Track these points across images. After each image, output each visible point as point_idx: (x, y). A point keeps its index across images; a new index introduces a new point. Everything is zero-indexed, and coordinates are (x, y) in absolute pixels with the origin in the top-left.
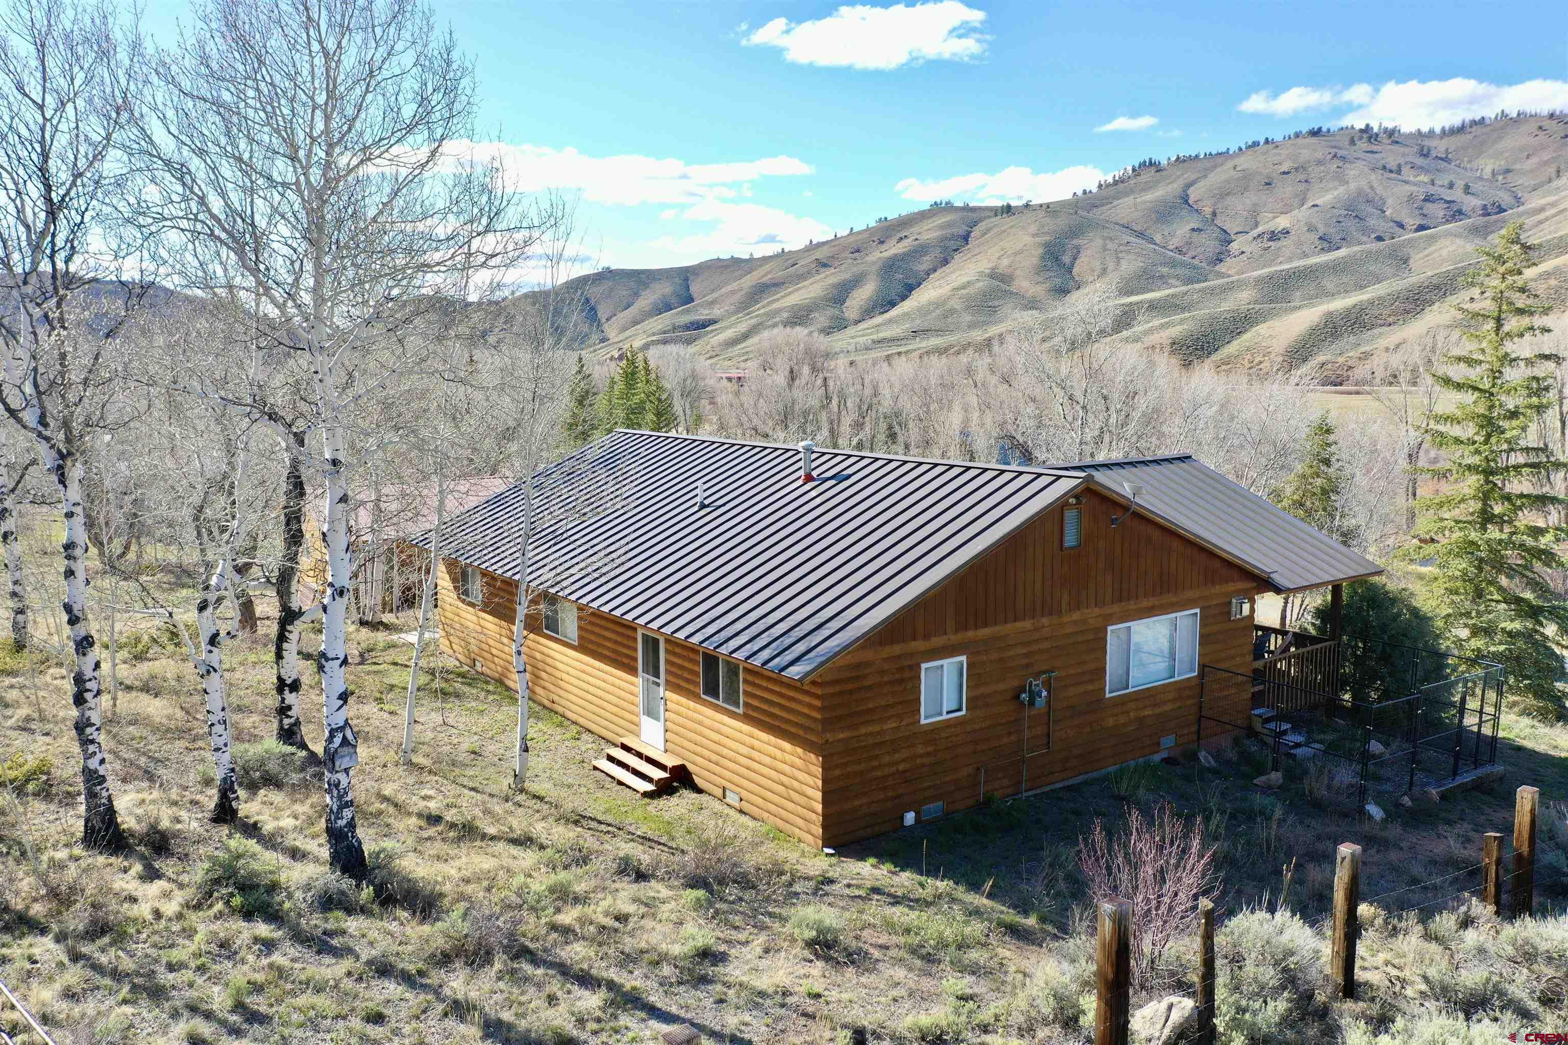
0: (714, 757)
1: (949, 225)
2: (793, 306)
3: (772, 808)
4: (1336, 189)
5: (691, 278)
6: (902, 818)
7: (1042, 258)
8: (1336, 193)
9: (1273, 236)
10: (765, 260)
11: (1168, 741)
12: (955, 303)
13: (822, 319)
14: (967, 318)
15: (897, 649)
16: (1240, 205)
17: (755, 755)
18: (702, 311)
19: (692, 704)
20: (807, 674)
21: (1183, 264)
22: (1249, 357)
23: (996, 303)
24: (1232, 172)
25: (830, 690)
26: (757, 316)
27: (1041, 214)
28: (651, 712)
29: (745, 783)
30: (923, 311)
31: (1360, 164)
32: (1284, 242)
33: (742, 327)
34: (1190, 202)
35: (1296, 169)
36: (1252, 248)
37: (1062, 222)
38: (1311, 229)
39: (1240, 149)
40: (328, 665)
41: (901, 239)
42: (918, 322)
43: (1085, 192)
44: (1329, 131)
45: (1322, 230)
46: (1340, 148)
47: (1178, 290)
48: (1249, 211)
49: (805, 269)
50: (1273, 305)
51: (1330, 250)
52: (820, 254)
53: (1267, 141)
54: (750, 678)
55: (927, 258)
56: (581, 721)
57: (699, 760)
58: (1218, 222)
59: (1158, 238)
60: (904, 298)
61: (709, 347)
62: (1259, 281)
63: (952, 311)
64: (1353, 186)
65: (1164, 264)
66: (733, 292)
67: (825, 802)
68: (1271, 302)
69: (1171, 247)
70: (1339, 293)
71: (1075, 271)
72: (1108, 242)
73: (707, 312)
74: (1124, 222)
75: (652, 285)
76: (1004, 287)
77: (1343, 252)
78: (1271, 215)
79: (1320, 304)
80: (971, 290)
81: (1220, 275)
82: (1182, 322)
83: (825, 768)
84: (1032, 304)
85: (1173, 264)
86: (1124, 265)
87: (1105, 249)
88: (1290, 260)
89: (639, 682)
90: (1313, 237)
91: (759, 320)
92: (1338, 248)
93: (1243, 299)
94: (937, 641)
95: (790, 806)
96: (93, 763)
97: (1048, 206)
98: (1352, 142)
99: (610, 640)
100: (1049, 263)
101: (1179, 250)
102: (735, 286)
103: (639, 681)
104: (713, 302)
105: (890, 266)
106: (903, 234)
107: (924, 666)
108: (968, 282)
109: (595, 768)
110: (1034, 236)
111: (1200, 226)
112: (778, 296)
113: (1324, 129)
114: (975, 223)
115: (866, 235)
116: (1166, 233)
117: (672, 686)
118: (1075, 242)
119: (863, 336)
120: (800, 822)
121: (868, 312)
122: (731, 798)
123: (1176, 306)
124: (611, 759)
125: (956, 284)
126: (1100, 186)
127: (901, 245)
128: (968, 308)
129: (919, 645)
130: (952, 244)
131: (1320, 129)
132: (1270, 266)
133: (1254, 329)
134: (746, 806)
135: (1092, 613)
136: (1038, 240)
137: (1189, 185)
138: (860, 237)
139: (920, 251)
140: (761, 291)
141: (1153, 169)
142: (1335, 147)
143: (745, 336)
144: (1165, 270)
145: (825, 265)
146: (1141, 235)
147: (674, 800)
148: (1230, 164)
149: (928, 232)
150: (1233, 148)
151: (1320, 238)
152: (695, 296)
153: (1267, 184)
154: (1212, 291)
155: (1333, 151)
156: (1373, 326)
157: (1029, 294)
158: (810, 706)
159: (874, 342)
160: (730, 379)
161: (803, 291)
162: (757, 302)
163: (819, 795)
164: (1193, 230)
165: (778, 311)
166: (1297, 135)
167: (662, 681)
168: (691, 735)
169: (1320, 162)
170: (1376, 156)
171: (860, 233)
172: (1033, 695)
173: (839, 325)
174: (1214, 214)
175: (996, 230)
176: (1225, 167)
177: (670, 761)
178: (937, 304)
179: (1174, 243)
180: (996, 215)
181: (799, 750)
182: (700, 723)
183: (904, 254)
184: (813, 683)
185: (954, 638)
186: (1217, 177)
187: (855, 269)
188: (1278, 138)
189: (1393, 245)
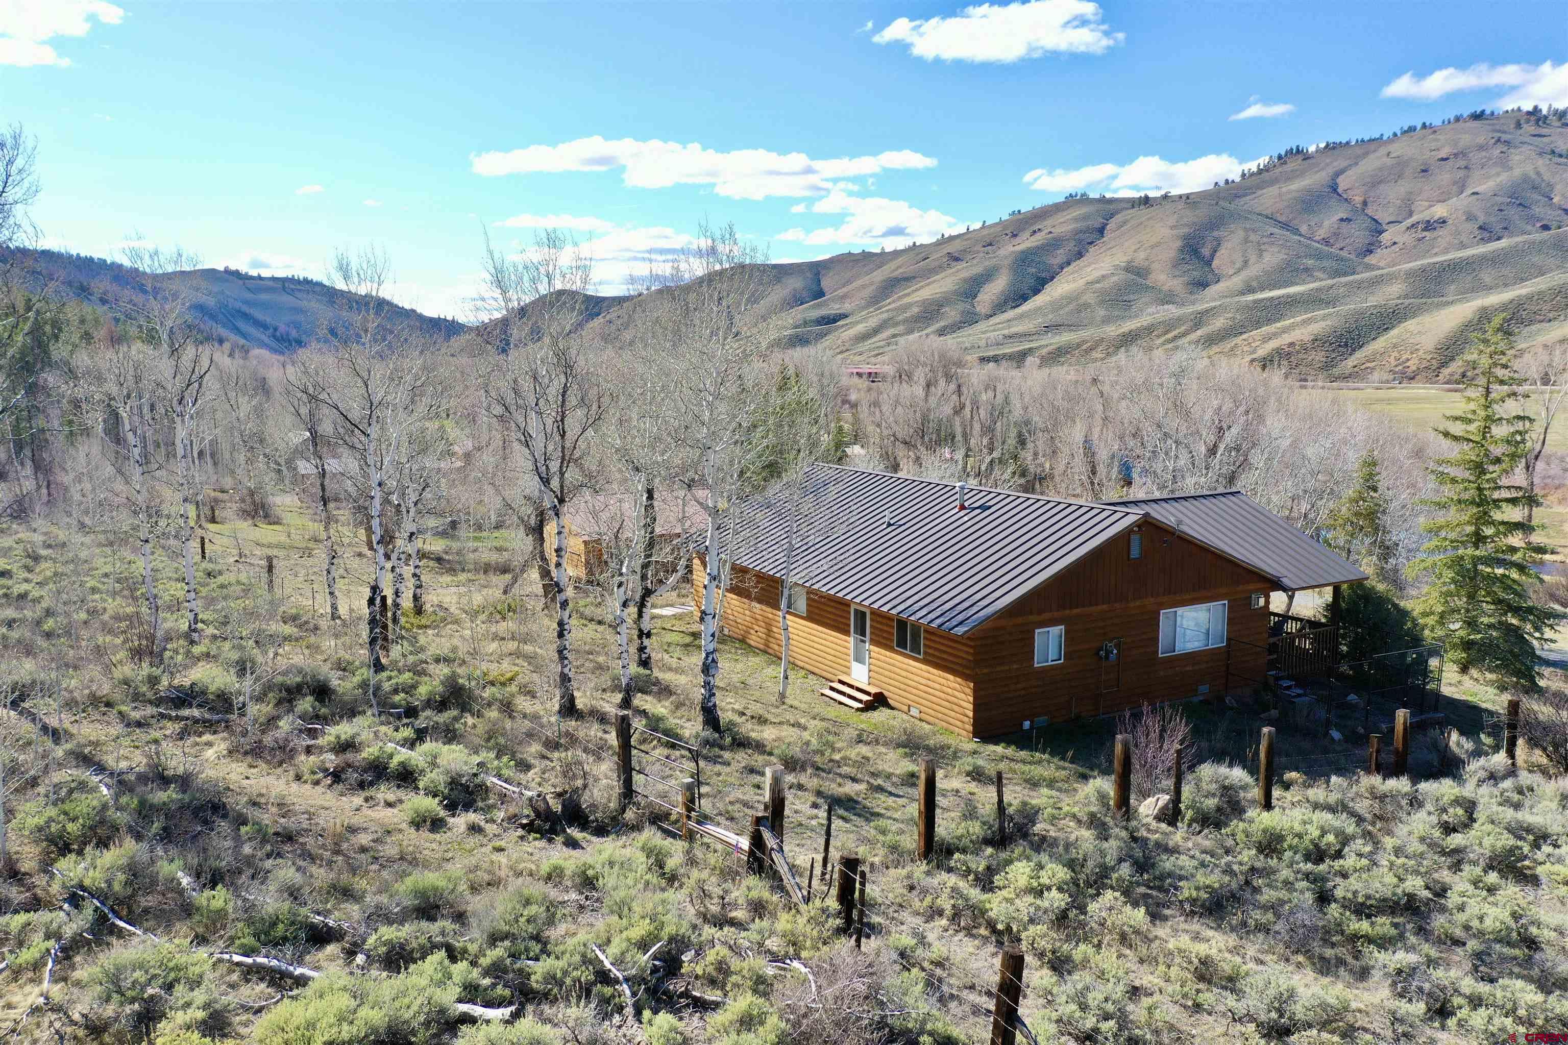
0: (902, 686)
1: (1085, 218)
2: (924, 301)
3: (940, 715)
4: (1498, 174)
5: (823, 272)
6: (1022, 725)
7: (1181, 250)
8: (1498, 180)
9: (1429, 226)
10: (896, 254)
11: (1204, 689)
12: (1089, 298)
13: (953, 313)
14: (1102, 312)
15: (1020, 620)
16: (1394, 193)
17: (930, 683)
18: (832, 305)
19: (888, 653)
20: (966, 632)
21: (1330, 256)
22: (1395, 354)
23: (1132, 297)
24: (1385, 159)
25: (979, 643)
26: (888, 311)
27: (1181, 205)
28: (859, 659)
29: (924, 702)
30: (1056, 306)
31: (1525, 148)
32: (1440, 232)
33: (873, 322)
34: (1340, 190)
35: (1456, 155)
36: (1406, 239)
37: (1201, 214)
38: (1470, 217)
39: (1395, 135)
40: (706, 618)
41: (1035, 232)
42: (1050, 316)
43: (1227, 182)
44: (1492, 113)
45: (1482, 219)
46: (1504, 132)
47: (1323, 283)
48: (1403, 200)
49: (937, 263)
50: (1424, 300)
51: (1490, 240)
52: (951, 248)
53: (1424, 126)
54: (928, 636)
55: (1061, 251)
56: (807, 666)
57: (891, 688)
58: (1369, 211)
59: (1304, 229)
60: (1036, 291)
61: (839, 342)
62: (1409, 274)
63: (1086, 306)
64: (1517, 172)
65: (1310, 256)
66: (864, 287)
67: (975, 711)
68: (1423, 296)
69: (1317, 238)
70: (1497, 286)
71: (1215, 263)
72: (1250, 233)
73: (838, 306)
74: (1268, 212)
75: (784, 280)
76: (1140, 280)
77: (1503, 243)
78: (1427, 204)
79: (1474, 299)
80: (1106, 284)
81: (1369, 267)
82: (1324, 318)
83: (975, 691)
84: (1168, 298)
85: (1319, 256)
86: (1267, 257)
87: (1246, 240)
88: (1446, 251)
89: (851, 641)
90: (1472, 227)
91: (891, 314)
92: (1499, 239)
93: (1391, 294)
94: (1047, 616)
95: (953, 714)
96: (566, 670)
97: (1188, 196)
98: (1518, 125)
99: (830, 613)
100: (1187, 257)
101: (1326, 241)
102: (866, 280)
103: (851, 639)
104: (843, 297)
105: (1024, 259)
106: (1036, 228)
107: (1037, 631)
108: (1103, 276)
109: (822, 695)
110: (1172, 228)
111: (1349, 216)
112: (909, 290)
113: (1488, 112)
114: (1112, 216)
115: (999, 229)
116: (1313, 224)
117: (873, 642)
118: (1216, 234)
119: (994, 330)
120: (959, 723)
121: (1001, 306)
122: (914, 712)
123: (1321, 300)
124: (832, 689)
125: (1090, 279)
126: (1243, 175)
127: (1033, 239)
128: (1102, 302)
129: (1034, 618)
130: (1088, 237)
131: (1483, 112)
132: (1424, 257)
133: (1403, 325)
134: (923, 716)
135: (1150, 601)
136: (1175, 232)
137: (1338, 174)
138: (992, 230)
139: (1054, 244)
140: (891, 285)
141: (1300, 157)
142: (1499, 131)
143: (876, 331)
144: (1310, 262)
145: (957, 259)
146: (1285, 226)
147: (876, 714)
148: (1383, 151)
149: (1062, 225)
150: (1388, 134)
151: (1480, 228)
152: (826, 289)
153: (1423, 171)
154: (1359, 285)
155: (1498, 135)
156: (1531, 322)
157: (1165, 288)
158: (967, 653)
159: (1005, 337)
160: (859, 375)
161: (934, 285)
162: (888, 297)
163: (971, 707)
164: (1342, 220)
165: (909, 306)
166: (1457, 119)
167: (867, 638)
168: (887, 673)
169: (1481, 148)
170: (1545, 140)
171: (991, 226)
172: (1108, 653)
173: (970, 319)
174: (1365, 203)
175: (1133, 222)
176: (1377, 154)
177: (873, 690)
178: (1071, 298)
179: (1321, 233)
180: (1133, 207)
181: (959, 680)
182: (893, 665)
183: (1037, 247)
184: (969, 638)
185: (1056, 614)
186: (1371, 164)
187: (987, 263)
188: (1437, 122)
189: (1558, 235)
